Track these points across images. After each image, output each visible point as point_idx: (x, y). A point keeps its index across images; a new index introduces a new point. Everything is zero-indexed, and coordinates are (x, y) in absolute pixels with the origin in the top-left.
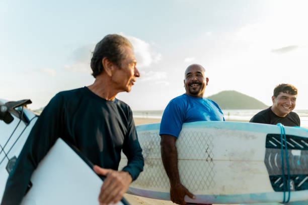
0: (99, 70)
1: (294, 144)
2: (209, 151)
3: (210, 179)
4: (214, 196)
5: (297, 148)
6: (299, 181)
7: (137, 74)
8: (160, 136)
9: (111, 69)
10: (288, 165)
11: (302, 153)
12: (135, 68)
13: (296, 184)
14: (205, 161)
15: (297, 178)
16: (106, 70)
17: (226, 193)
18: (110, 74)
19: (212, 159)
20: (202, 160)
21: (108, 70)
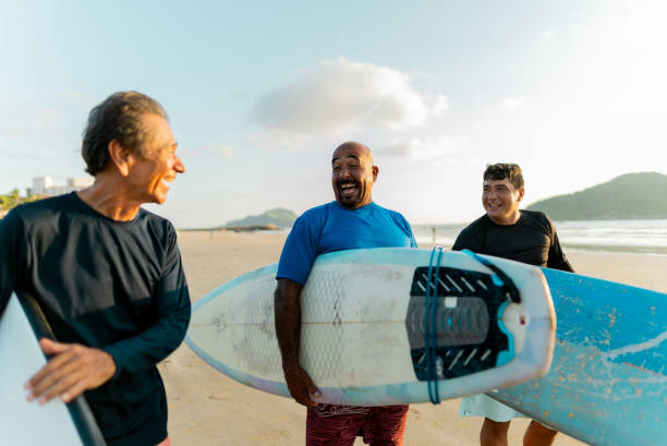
0: (101, 165)
1: (450, 285)
2: (338, 305)
3: (337, 357)
4: (342, 389)
5: (454, 293)
6: (451, 358)
7: (180, 168)
8: (276, 282)
9: (127, 161)
10: (435, 329)
11: (458, 303)
12: (175, 157)
13: (446, 366)
14: (331, 325)
15: (448, 353)
16: (117, 163)
17: (358, 384)
18: (124, 170)
19: (340, 322)
20: (328, 323)
21: (121, 163)
